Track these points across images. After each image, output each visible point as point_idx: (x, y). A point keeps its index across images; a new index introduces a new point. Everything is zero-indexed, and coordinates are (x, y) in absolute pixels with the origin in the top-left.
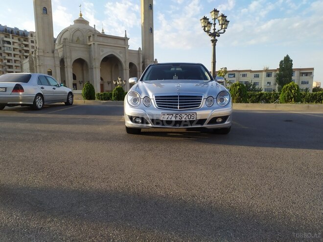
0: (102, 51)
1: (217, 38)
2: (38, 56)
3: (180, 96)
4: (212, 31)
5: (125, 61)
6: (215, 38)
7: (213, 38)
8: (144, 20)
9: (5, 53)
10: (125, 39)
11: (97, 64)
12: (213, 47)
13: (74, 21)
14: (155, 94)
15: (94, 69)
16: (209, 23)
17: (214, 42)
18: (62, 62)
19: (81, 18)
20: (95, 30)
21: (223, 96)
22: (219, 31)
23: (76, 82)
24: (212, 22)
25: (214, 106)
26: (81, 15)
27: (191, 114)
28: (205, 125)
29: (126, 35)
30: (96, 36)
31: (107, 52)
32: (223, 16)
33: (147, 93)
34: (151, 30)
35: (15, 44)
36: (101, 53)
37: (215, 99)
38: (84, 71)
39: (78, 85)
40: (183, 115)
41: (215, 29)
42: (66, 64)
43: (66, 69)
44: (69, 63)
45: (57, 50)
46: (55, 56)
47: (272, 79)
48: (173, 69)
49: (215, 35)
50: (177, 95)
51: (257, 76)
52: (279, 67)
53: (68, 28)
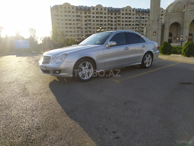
2: (149, 24)
9: (141, 24)
11: (187, 25)
35: (147, 18)
42: (165, 28)
43: (165, 30)
44: (167, 26)
46: (159, 23)
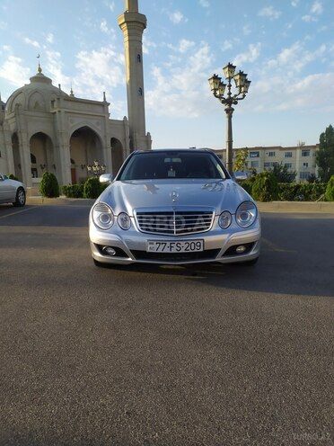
0: (72, 122)
1: (233, 106)
3: (177, 213)
4: (226, 96)
5: (105, 136)
6: (230, 106)
7: (227, 107)
8: (131, 77)
10: (104, 105)
11: (65, 140)
12: (227, 119)
13: (31, 79)
14: (136, 209)
15: (61, 148)
16: (222, 85)
17: (229, 112)
18: (15, 137)
19: (40, 74)
20: (61, 92)
21: (246, 210)
22: (236, 96)
23: (36, 166)
24: (226, 82)
25: (232, 227)
26: (40, 70)
27: (196, 242)
28: (219, 259)
29: (105, 99)
30: (61, 100)
31: (78, 123)
32: (241, 74)
33: (123, 206)
34: (141, 92)
36: (71, 125)
37: (233, 216)
38: (48, 151)
39: (39, 170)
40: (183, 243)
41: (230, 94)
42: (20, 142)
43: (20, 148)
44: (24, 140)
45: (7, 120)
46: (4, 129)
47: (310, 159)
48: (167, 160)
49: (230, 101)
50: (171, 210)
51: (289, 155)
52: (319, 143)
53: (22, 89)
